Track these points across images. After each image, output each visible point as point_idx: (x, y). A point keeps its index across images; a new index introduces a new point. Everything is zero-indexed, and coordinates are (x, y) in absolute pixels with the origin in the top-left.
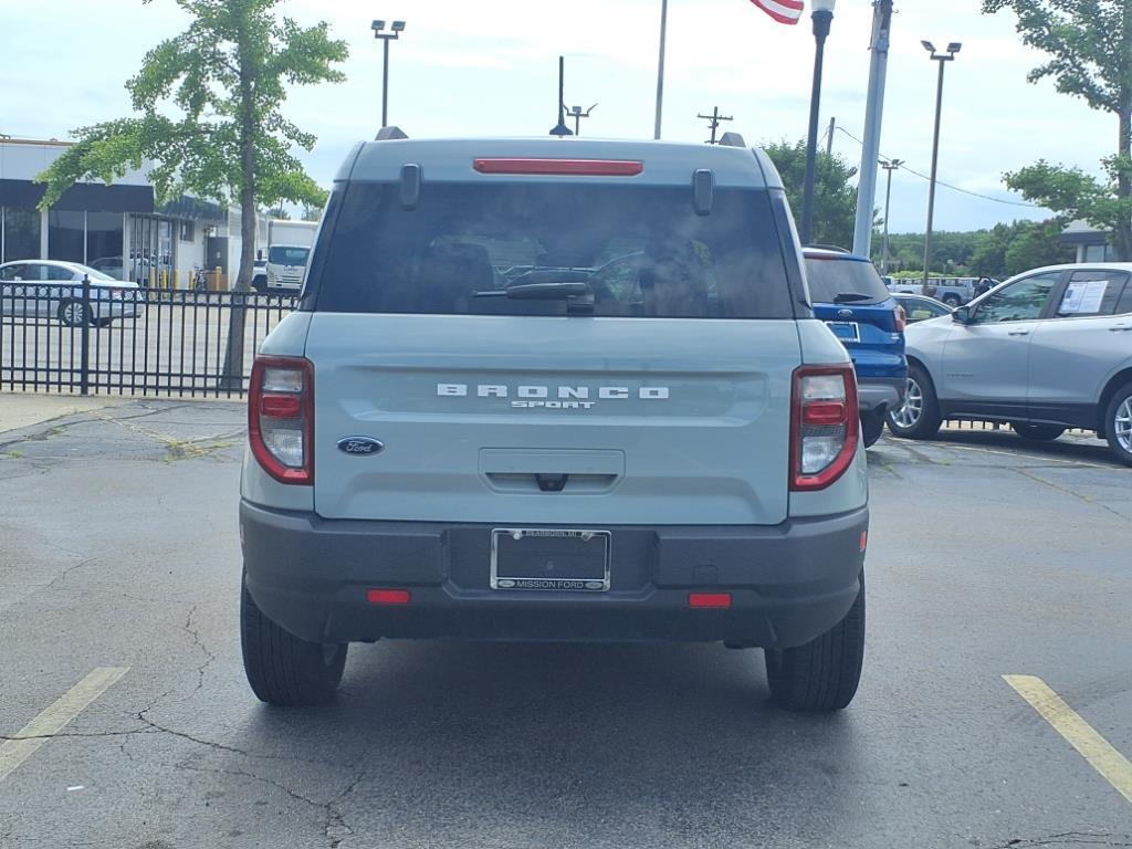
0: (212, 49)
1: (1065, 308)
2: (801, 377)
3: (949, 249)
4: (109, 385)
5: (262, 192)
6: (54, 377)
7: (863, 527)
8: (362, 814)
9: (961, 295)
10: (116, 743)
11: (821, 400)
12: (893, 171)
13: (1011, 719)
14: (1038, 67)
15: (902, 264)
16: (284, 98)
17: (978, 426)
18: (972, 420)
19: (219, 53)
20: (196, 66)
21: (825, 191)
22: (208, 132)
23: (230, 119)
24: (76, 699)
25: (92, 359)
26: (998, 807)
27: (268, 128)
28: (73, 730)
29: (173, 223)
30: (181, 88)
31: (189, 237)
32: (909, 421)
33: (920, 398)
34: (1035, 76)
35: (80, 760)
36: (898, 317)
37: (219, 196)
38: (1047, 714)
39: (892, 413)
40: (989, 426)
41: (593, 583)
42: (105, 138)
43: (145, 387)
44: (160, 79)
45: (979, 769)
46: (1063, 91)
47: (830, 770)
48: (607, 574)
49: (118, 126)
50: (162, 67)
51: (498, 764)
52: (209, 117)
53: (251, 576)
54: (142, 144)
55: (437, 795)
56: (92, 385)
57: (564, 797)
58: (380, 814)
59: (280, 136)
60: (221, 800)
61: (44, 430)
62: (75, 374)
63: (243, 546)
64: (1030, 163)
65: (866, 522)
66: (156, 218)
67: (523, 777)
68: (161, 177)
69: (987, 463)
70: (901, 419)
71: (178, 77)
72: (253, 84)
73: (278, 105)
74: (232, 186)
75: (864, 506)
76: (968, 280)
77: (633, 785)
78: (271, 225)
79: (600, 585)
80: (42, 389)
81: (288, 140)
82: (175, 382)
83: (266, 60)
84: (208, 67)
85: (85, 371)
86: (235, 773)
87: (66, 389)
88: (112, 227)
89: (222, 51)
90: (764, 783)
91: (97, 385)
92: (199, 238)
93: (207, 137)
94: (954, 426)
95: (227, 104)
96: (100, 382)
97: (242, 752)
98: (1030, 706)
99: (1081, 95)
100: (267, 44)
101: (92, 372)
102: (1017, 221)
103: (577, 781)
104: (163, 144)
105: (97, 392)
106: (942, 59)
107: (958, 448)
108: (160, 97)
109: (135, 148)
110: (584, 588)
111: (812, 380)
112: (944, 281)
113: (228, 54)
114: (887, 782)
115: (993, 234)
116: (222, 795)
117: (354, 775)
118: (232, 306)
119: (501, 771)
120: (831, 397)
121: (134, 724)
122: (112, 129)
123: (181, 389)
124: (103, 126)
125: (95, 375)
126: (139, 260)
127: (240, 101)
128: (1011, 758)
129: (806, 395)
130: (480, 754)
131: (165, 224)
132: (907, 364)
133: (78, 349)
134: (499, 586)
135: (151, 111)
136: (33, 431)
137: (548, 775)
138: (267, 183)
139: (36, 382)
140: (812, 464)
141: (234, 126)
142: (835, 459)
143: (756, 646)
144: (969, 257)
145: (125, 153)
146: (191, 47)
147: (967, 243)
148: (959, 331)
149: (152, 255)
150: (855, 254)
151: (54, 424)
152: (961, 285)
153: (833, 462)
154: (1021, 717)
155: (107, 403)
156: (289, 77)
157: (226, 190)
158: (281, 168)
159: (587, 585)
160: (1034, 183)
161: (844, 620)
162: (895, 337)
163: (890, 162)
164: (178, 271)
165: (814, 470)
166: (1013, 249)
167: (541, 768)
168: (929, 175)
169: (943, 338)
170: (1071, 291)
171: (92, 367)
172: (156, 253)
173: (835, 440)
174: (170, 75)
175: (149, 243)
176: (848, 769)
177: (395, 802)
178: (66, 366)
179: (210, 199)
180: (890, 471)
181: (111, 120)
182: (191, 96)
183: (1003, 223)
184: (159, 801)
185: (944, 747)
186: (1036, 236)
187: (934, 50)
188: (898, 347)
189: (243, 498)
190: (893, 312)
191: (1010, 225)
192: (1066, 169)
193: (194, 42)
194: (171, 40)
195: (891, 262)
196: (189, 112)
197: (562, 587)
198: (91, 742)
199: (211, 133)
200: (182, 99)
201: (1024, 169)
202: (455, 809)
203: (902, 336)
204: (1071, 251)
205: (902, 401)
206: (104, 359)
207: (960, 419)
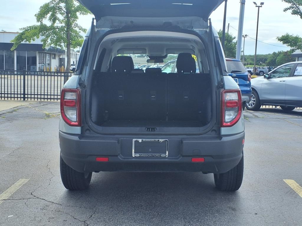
0: (58, 5)
1: (295, 74)
2: (225, 93)
3: (260, 59)
4: (31, 98)
5: (72, 45)
6: (16, 96)
7: (243, 137)
8: (94, 224)
9: (264, 71)
10: (24, 202)
11: (231, 100)
12: (245, 38)
13: (287, 193)
14: (287, 7)
15: (248, 63)
16: (78, 19)
17: (271, 107)
18: (269, 105)
19: (60, 7)
20: (54, 10)
21: (227, 43)
22: (57, 28)
23: (64, 25)
24: (13, 189)
25: (26, 91)
26: (285, 221)
27: (74, 27)
28: (12, 198)
29: (50, 54)
30: (50, 16)
31: (54, 58)
32: (252, 106)
33: (255, 99)
34: (285, 10)
35: (13, 207)
36: (249, 77)
37: (61, 46)
38: (297, 191)
39: (247, 104)
40: (274, 107)
41: (163, 155)
42: (29, 30)
43: (41, 98)
44: (44, 14)
45: (278, 209)
46: (293, 14)
47: (234, 210)
48: (167, 152)
49: (33, 27)
50: (45, 11)
51: (135, 208)
52: (57, 24)
53: (62, 153)
54: (39, 32)
55: (117, 218)
56: (26, 98)
57: (155, 218)
58: (100, 224)
59: (77, 29)
60: (53, 220)
61: (12, 110)
62: (22, 95)
63: (60, 144)
64: (284, 34)
65: (244, 136)
66: (45, 53)
67: (143, 212)
68: (45, 41)
69: (274, 117)
70: (249, 105)
71: (49, 13)
72: (70, 15)
73: (76, 21)
74: (64, 43)
75: (244, 131)
76: (266, 67)
77: (175, 214)
78: (76, 54)
79: (165, 156)
80: (13, 99)
81: (80, 30)
82: (49, 97)
83: (73, 8)
84: (57, 10)
85: (24, 94)
86: (58, 211)
87: (19, 99)
88: (34, 56)
89: (61, 6)
90: (214, 214)
91: (28, 98)
92: (57, 58)
93: (57, 30)
94: (264, 107)
95: (63, 20)
96: (29, 97)
97: (60, 205)
98: (292, 189)
99: (298, 15)
100: (73, 4)
101: (26, 94)
102: (279, 51)
103: (159, 213)
104: (45, 32)
105: (28, 100)
106: (259, 7)
107: (266, 113)
108: (44, 19)
109: (37, 33)
110: (160, 156)
111: (228, 94)
112: (259, 68)
113: (63, 7)
114: (251, 213)
115: (273, 55)
116: (54, 218)
117: (93, 212)
118: (64, 76)
119: (136, 210)
120: (234, 99)
121: (29, 196)
122: (31, 28)
123: (51, 99)
124: (29, 27)
125: (27, 95)
126: (41, 64)
127: (66, 20)
128: (287, 205)
129: (226, 98)
130: (130, 205)
131: (48, 54)
132: (251, 90)
133: (22, 88)
134: (135, 156)
135: (41, 23)
136: (8, 111)
137: (150, 211)
138: (74, 42)
139: (11, 97)
140: (229, 119)
141: (65, 27)
142: (235, 117)
143: (212, 173)
144: (266, 61)
145: (35, 34)
146: (53, 5)
147: (265, 57)
148: (266, 81)
149: (45, 63)
150: (236, 59)
151: (15, 109)
152: (264, 69)
153: (234, 118)
154: (289, 192)
155: (30, 103)
156: (79, 13)
157: (62, 44)
158: (78, 38)
159: (161, 156)
160: (285, 39)
161: (238, 165)
162: (248, 82)
163: (244, 35)
164: (51, 67)
165: (229, 121)
166: (278, 59)
167: (148, 209)
168: (256, 39)
169: (261, 83)
170: (297, 69)
171: (26, 93)
172: (46, 62)
173: (235, 112)
174: (47, 13)
175: (43, 60)
176: (239, 209)
177: (105, 220)
178: (19, 93)
179: (58, 47)
180: (247, 120)
181: (31, 25)
182: (53, 19)
183: (275, 52)
184: (35, 220)
185: (267, 202)
186: (284, 55)
187: (257, 4)
188: (249, 85)
189: (60, 130)
190: (247, 75)
191: (277, 52)
192: (295, 36)
193: (53, 4)
194: (47, 3)
195: (245, 63)
196: (52, 23)
197: (154, 156)
198: (16, 202)
199: (58, 29)
200: (50, 19)
201: (282, 36)
202: (122, 222)
203: (250, 82)
204: (294, 59)
205: (250, 100)
206: (29, 91)
207: (266, 105)
